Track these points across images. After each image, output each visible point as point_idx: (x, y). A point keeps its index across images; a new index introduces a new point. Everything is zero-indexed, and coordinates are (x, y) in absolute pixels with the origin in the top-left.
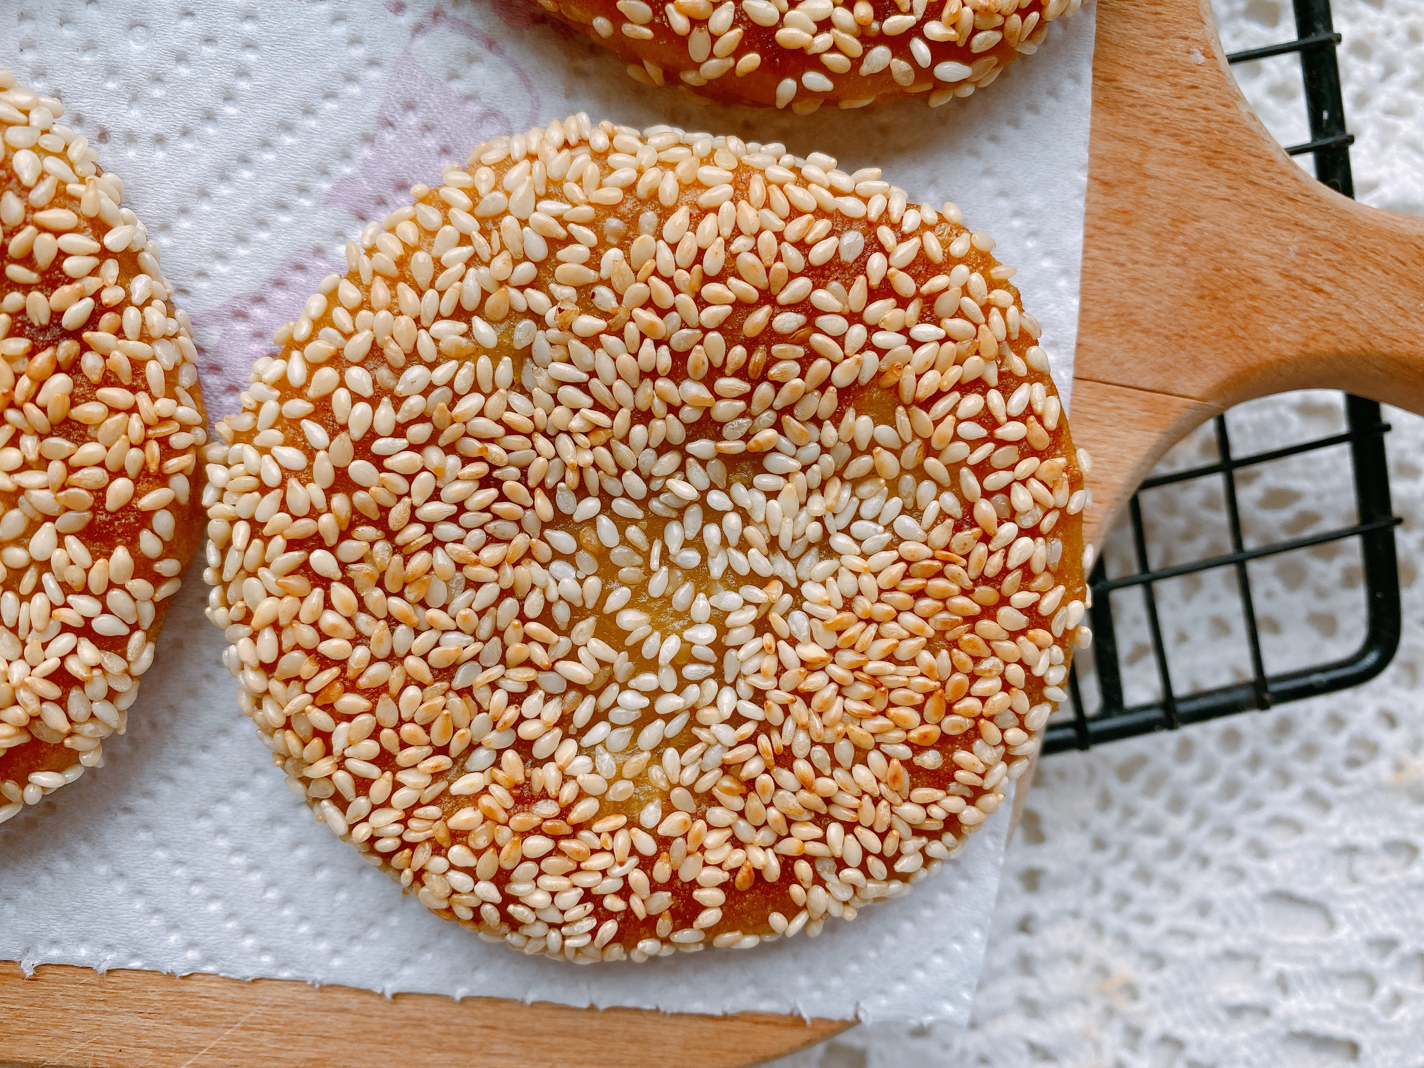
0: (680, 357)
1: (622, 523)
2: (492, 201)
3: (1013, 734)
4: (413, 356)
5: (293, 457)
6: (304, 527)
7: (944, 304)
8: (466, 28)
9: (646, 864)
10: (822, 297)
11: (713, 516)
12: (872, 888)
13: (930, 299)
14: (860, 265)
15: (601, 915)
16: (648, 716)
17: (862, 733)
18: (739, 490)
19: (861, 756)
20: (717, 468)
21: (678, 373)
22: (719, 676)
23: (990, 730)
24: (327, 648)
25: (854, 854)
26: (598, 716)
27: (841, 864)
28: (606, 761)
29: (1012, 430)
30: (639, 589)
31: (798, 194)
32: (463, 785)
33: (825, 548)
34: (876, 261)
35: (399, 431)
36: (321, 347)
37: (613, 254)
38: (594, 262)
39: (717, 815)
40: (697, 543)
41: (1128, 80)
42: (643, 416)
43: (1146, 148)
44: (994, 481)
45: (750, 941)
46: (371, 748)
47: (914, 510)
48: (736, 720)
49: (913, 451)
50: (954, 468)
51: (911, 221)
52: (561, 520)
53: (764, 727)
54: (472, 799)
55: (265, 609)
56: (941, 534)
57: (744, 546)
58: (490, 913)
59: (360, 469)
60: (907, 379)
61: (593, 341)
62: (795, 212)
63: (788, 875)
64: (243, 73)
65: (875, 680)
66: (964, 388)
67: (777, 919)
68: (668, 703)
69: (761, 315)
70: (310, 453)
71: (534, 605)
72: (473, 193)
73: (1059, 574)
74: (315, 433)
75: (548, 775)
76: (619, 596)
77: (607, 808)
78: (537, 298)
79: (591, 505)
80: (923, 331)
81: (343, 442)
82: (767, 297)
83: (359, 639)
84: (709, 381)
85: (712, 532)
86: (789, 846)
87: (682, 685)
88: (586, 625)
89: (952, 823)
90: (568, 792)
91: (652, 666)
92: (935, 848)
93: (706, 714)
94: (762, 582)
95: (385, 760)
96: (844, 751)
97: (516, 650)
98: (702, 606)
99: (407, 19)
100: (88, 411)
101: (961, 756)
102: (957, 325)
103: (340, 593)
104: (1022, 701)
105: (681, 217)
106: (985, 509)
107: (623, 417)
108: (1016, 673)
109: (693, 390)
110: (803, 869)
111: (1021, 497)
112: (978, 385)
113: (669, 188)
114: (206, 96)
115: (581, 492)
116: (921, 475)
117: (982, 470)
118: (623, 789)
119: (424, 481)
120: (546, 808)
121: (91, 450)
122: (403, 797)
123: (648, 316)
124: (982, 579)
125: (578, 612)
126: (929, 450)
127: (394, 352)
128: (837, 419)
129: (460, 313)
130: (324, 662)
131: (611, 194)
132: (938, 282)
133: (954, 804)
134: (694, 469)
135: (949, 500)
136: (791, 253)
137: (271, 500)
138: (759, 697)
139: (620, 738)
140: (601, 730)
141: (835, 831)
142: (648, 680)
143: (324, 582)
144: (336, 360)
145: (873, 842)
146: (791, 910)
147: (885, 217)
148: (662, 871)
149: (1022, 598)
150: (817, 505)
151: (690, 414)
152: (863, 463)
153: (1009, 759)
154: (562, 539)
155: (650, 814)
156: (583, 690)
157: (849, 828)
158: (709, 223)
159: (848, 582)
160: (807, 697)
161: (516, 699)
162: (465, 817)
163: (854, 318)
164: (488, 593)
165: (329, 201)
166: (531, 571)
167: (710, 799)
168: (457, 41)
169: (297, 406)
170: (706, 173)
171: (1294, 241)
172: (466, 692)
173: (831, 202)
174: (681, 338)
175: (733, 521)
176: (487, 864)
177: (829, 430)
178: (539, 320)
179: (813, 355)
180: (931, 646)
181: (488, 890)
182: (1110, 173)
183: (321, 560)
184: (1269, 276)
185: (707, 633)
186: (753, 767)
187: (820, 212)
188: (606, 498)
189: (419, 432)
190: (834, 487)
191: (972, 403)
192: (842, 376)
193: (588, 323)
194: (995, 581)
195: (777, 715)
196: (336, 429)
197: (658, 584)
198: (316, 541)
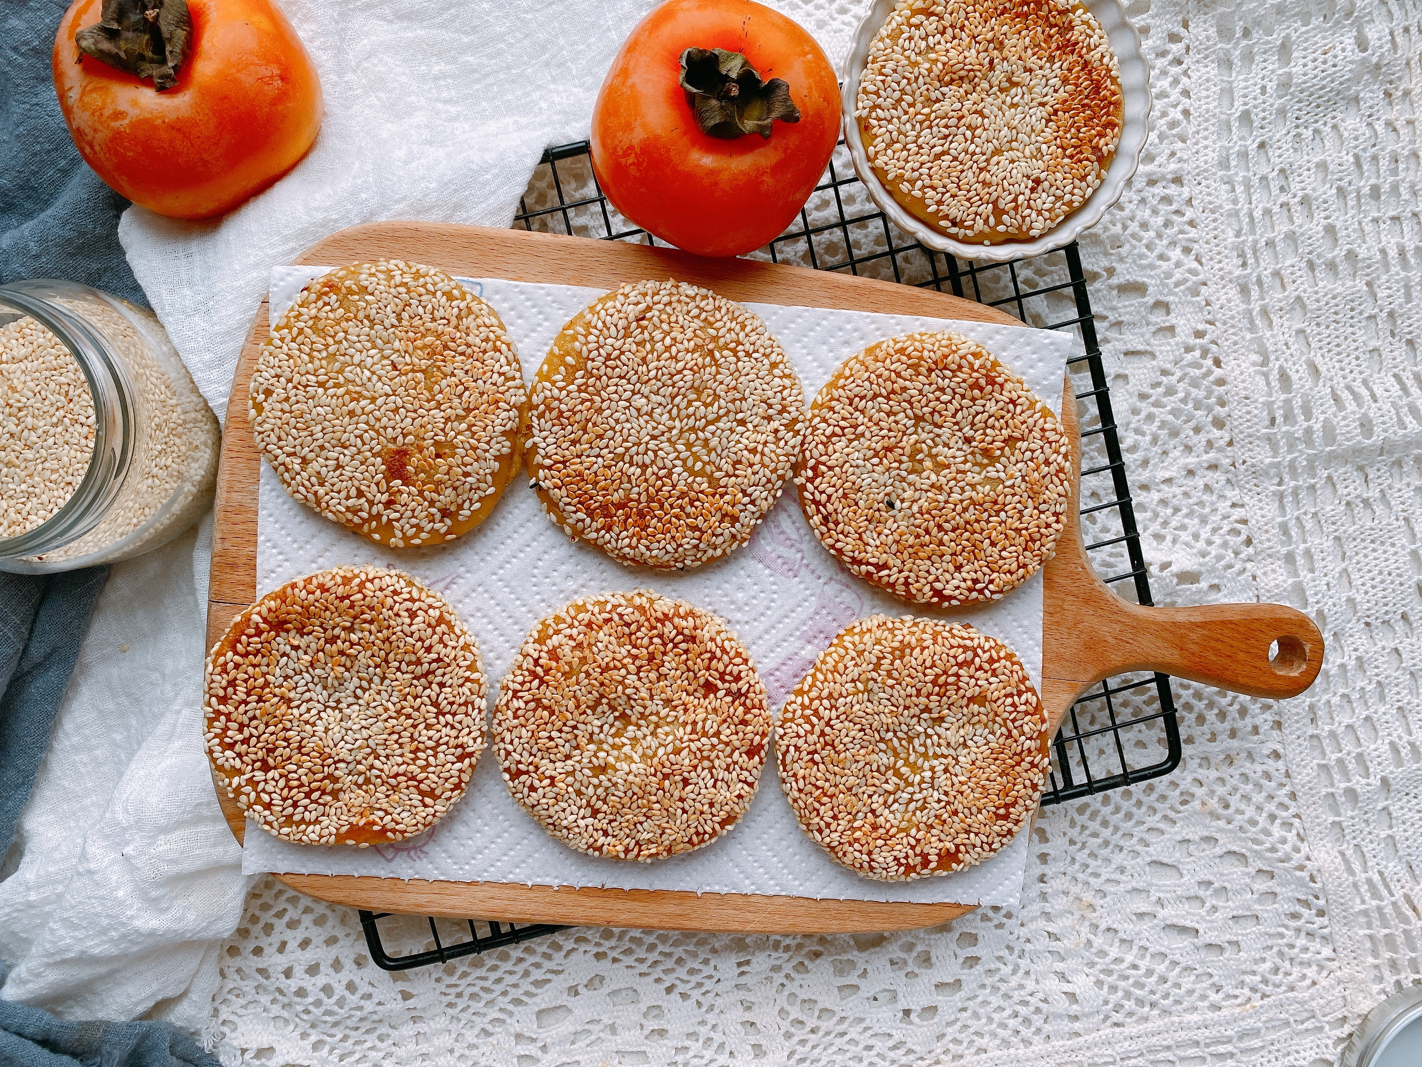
0: (919, 691)
1: (900, 740)
2: (861, 647)
3: (1028, 802)
4: (841, 695)
5: (808, 727)
6: (812, 748)
7: (998, 672)
8: (840, 582)
9: (913, 848)
10: (961, 672)
11: (928, 736)
12: (985, 854)
13: (994, 670)
14: (972, 661)
15: (900, 865)
16: (911, 800)
17: (979, 804)
18: (937, 728)
19: (980, 811)
20: (930, 722)
21: (918, 694)
22: (933, 787)
23: (1020, 801)
24: (818, 783)
25: (978, 843)
26: (895, 801)
27: (974, 846)
28: (898, 816)
29: (1022, 708)
30: (906, 760)
31: (952, 641)
32: (857, 824)
33: (965, 745)
34: (977, 660)
35: (838, 717)
36: (814, 694)
37: (898, 662)
38: (892, 664)
39: (934, 831)
40: (924, 745)
41: (1056, 579)
42: (907, 708)
43: (1064, 601)
44: (1017, 724)
45: (945, 873)
46: (831, 813)
47: (993, 733)
48: (939, 801)
49: (991, 715)
50: (1005, 720)
51: (987, 647)
52: (882, 740)
53: (948, 803)
54: (860, 829)
55: (801, 773)
56: (1002, 740)
57: (939, 746)
58: (866, 865)
59: (827, 730)
60: (989, 694)
61: (892, 687)
62: (952, 647)
63: (958, 851)
64: (773, 601)
65: (983, 787)
66: (1006, 696)
67: (954, 865)
68: (917, 796)
69: (943, 678)
70: (813, 726)
71: (874, 767)
72: (854, 644)
73: (1039, 750)
74: (814, 720)
75: (881, 820)
76: (900, 763)
77: (900, 830)
78: (875, 675)
79: (890, 734)
80: (992, 679)
81: (822, 722)
82: (945, 672)
83: (827, 780)
84: (928, 697)
85: (929, 741)
86: (958, 841)
87: (921, 790)
88: (891, 772)
89: (1010, 832)
90: (888, 825)
91: (912, 784)
92: (1004, 840)
93: (929, 800)
94: (946, 757)
95: (835, 817)
96: (974, 810)
97: (870, 781)
98: (926, 765)
99: (821, 581)
100: (749, 717)
101: (1011, 810)
102: (1003, 677)
103: (821, 766)
104: (1030, 791)
105: (918, 650)
106: (1015, 732)
107: (901, 708)
108: (1028, 783)
109: (923, 700)
110: (962, 848)
111: (1026, 728)
112: (1011, 695)
113: (913, 641)
114: (761, 609)
115: (888, 731)
116: (994, 722)
117: (1014, 721)
118: (904, 824)
119: (844, 731)
120: (882, 831)
121: (750, 728)
122: (840, 828)
123: (908, 679)
124: (1015, 754)
125: (888, 768)
126: (996, 715)
127: (836, 695)
128: (967, 706)
129: (853, 681)
130: (818, 788)
131: (896, 644)
132: (996, 665)
133: (1010, 825)
134: (922, 722)
135: (1004, 730)
136: (952, 660)
137: (802, 740)
138: (946, 793)
139: (902, 808)
140: (896, 805)
141: (972, 835)
142: (910, 789)
143: (817, 764)
144: (820, 698)
145: (985, 839)
146: (959, 862)
147: (979, 646)
148: (918, 850)
149: (1029, 759)
150: (962, 732)
151: (922, 707)
152: (976, 719)
153: (1027, 810)
154: (882, 746)
155: (913, 832)
156: (890, 793)
157: (977, 834)
158: (926, 652)
159: (973, 756)
160: (962, 793)
161: (870, 796)
162: (858, 834)
163: (971, 677)
164: (861, 764)
165: (799, 638)
166: (874, 757)
167: (931, 827)
168: (838, 587)
169: (808, 712)
170: (924, 636)
171: (1118, 627)
172: (856, 795)
173: (962, 642)
174: (919, 685)
175: (935, 737)
176: (865, 849)
177: (965, 710)
178: (875, 681)
179: (959, 688)
180: (1000, 775)
181: (865, 857)
182: (1051, 610)
183: (817, 757)
184: (1110, 639)
185: (928, 774)
186: (945, 816)
187: (959, 646)
188: (895, 732)
189: (843, 717)
190: (967, 726)
191: (1009, 701)
192: (968, 694)
193: (891, 682)
194: (1020, 754)
195: (952, 799)
196: (820, 718)
197: (912, 759)
198: (815, 752)
